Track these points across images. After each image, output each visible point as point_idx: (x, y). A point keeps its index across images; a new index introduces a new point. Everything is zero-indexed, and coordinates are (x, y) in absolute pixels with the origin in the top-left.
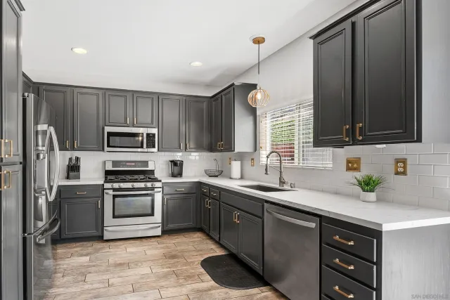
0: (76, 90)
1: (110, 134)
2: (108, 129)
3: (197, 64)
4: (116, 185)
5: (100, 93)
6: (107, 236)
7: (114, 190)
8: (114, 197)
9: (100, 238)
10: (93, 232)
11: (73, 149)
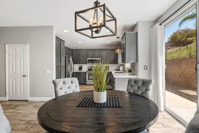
0: (81, 50)
1: (88, 60)
2: (88, 59)
3: (109, 42)
4: (89, 72)
5: (86, 50)
6: (87, 84)
7: (89, 73)
8: (89, 75)
9: (85, 84)
10: (83, 83)
11: (80, 64)
